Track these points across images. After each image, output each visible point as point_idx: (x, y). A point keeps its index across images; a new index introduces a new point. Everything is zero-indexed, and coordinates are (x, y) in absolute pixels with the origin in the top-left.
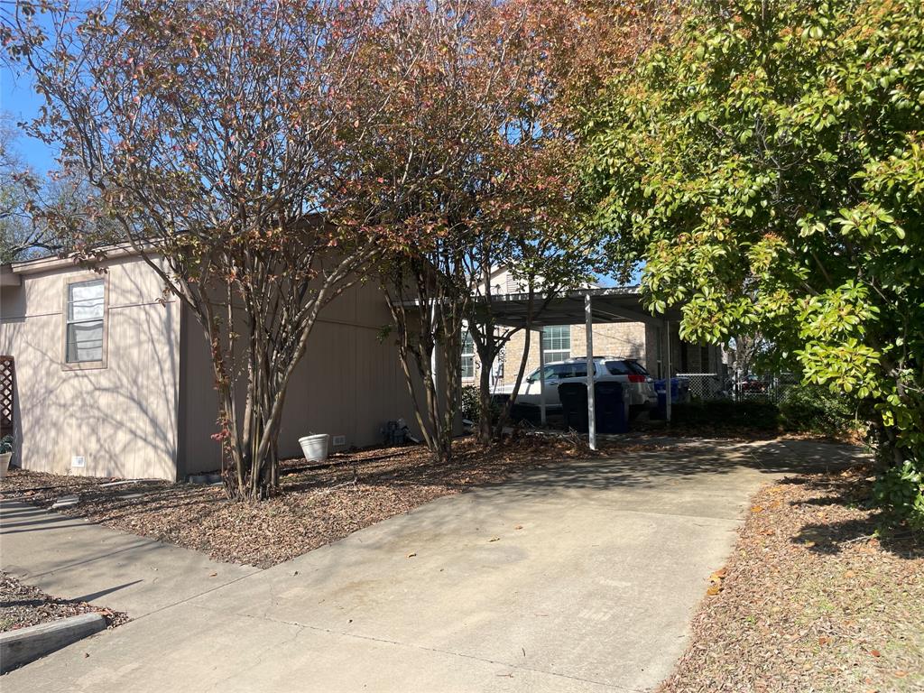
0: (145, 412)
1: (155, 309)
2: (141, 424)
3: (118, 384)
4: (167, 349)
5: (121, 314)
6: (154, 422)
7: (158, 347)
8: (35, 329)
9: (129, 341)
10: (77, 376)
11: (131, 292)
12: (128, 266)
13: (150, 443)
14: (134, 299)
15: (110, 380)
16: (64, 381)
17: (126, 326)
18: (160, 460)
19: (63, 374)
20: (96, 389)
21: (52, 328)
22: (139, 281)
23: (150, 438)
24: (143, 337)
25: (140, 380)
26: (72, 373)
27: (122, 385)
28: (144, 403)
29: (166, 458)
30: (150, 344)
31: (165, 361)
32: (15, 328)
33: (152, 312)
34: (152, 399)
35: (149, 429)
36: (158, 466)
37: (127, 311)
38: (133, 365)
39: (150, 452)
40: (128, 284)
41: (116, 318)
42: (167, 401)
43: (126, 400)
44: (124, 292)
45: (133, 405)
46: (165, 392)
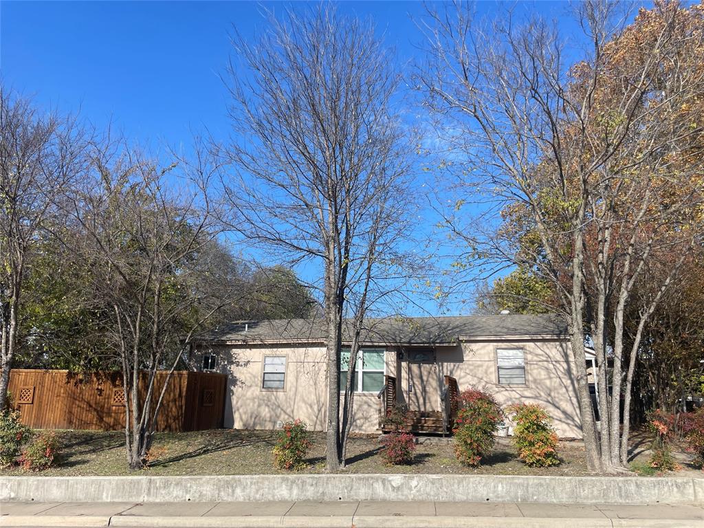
0: (558, 408)
1: (560, 364)
2: (557, 414)
3: (538, 395)
4: (569, 382)
5: (536, 364)
6: (564, 412)
7: (563, 380)
8: (471, 367)
9: (543, 377)
10: (507, 390)
11: (542, 355)
12: (538, 344)
13: (564, 422)
14: (545, 359)
15: (532, 394)
16: (497, 392)
17: (540, 370)
18: (572, 430)
19: (497, 389)
20: (522, 397)
21: (485, 367)
22: (547, 351)
23: (563, 420)
24: (552, 375)
25: (552, 394)
26: (502, 389)
27: (541, 396)
28: (557, 405)
29: (576, 428)
30: (558, 379)
31: (569, 387)
32: (454, 366)
33: (558, 365)
34: (561, 403)
35: (562, 416)
36: (571, 432)
37: (540, 363)
38: (547, 387)
39: (565, 426)
40: (540, 352)
41: (533, 366)
42: (573, 404)
43: (545, 403)
44: (537, 355)
45: (549, 405)
46: (571, 400)
